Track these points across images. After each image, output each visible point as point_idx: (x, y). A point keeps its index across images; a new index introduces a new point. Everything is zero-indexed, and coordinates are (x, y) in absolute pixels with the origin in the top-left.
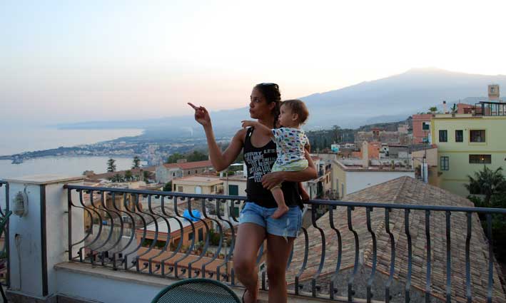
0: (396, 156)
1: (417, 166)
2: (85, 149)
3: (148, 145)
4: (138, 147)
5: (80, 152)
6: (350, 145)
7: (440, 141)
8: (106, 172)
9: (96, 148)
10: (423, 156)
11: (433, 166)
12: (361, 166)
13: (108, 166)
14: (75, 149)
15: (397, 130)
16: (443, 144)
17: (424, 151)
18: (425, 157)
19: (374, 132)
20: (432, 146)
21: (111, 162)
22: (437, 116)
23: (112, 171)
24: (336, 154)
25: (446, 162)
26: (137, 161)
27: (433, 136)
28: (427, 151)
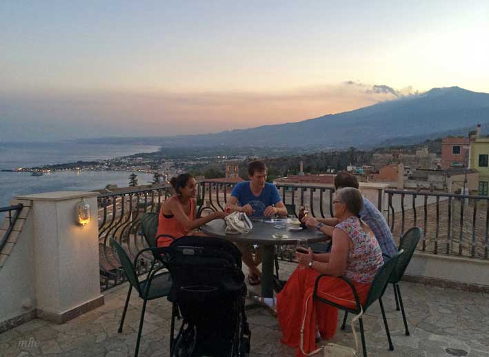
0: (425, 179)
1: (456, 189)
2: (103, 164)
3: (163, 162)
4: (155, 163)
5: (98, 166)
6: (367, 167)
7: (480, 165)
8: (128, 186)
9: (115, 163)
10: (463, 180)
11: (473, 191)
12: (396, 188)
13: (129, 181)
14: (94, 163)
15: (415, 154)
16: (483, 169)
17: (463, 176)
18: (466, 182)
19: (393, 155)
20: (471, 170)
21: (133, 177)
22: (477, 141)
23: (134, 185)
24: (361, 175)
25: (485, 187)
26: (157, 176)
27: (473, 160)
28: (467, 175)
